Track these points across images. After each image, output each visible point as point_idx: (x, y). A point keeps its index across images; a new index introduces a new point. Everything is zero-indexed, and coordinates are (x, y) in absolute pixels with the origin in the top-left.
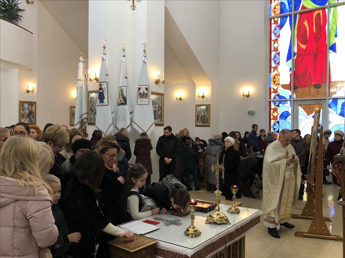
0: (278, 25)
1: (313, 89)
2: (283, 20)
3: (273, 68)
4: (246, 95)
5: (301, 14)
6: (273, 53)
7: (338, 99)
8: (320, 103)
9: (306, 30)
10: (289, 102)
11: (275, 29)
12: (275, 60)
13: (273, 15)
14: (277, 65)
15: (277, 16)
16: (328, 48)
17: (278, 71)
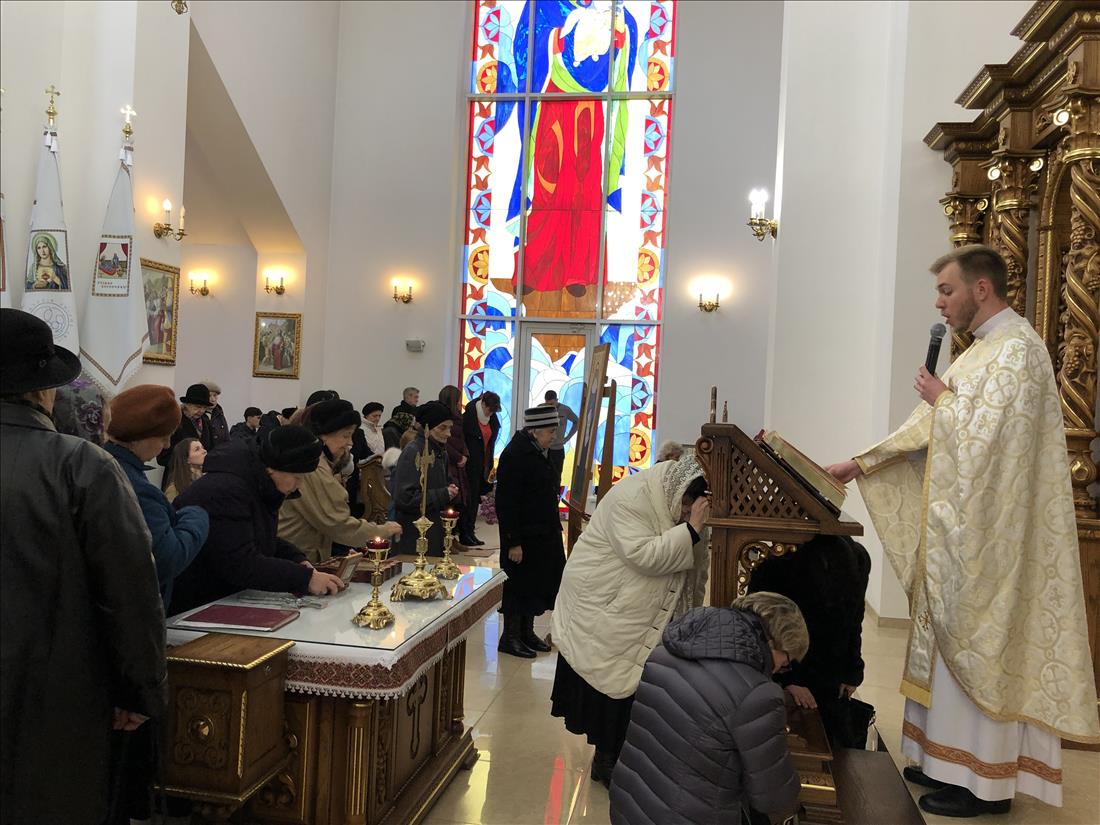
0: (489, 120)
1: (566, 297)
2: (503, 111)
3: (473, 231)
4: (403, 298)
5: (546, 102)
6: (475, 194)
7: (620, 325)
8: (582, 332)
9: (556, 145)
10: (509, 325)
11: (483, 130)
12: (480, 212)
13: (478, 91)
14: (484, 226)
15: (489, 95)
16: (604, 199)
17: (484, 242)
